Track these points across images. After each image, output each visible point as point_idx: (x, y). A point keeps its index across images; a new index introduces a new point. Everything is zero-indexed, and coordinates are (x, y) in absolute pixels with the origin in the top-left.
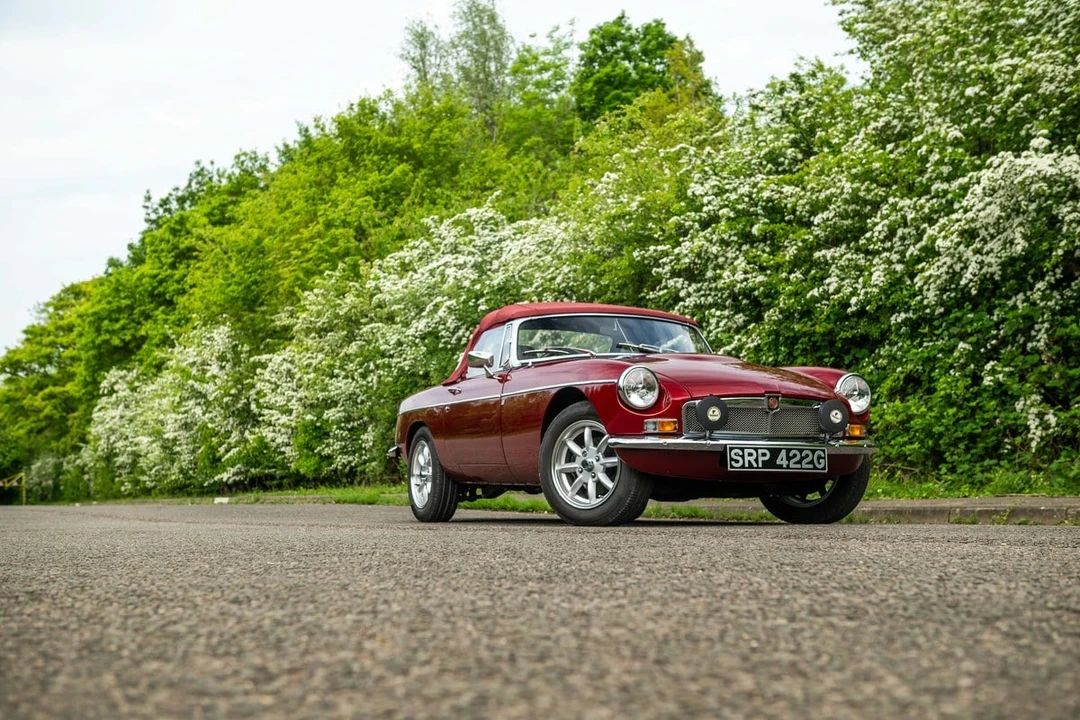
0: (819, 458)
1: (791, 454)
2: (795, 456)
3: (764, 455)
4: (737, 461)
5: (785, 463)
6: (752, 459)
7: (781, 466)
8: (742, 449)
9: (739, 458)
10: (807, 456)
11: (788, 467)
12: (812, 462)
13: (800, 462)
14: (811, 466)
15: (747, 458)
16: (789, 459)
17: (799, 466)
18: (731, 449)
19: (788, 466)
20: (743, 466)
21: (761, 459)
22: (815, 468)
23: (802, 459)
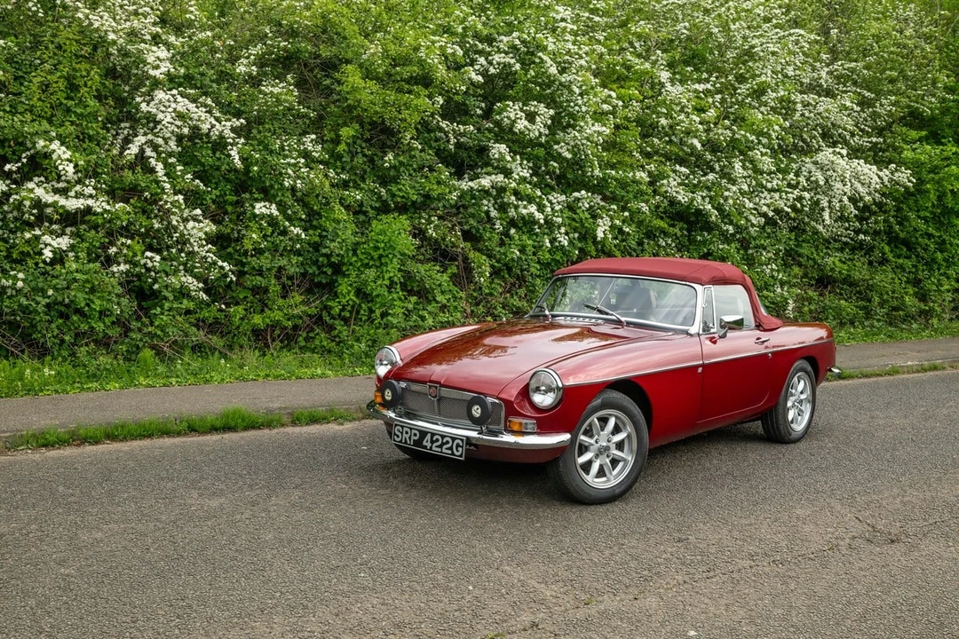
0: (458, 446)
1: (434, 439)
2: (437, 440)
3: (415, 435)
4: (398, 437)
5: (429, 445)
6: (407, 436)
7: (425, 447)
8: (402, 427)
9: (400, 434)
10: (447, 442)
11: (431, 449)
12: (451, 448)
13: (441, 446)
14: (450, 452)
15: (405, 435)
16: (432, 442)
17: (439, 450)
18: (396, 425)
19: (431, 447)
20: (401, 441)
21: (413, 438)
22: (453, 454)
23: (443, 444)
